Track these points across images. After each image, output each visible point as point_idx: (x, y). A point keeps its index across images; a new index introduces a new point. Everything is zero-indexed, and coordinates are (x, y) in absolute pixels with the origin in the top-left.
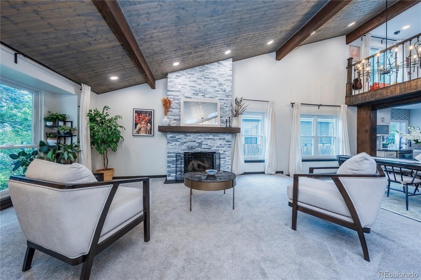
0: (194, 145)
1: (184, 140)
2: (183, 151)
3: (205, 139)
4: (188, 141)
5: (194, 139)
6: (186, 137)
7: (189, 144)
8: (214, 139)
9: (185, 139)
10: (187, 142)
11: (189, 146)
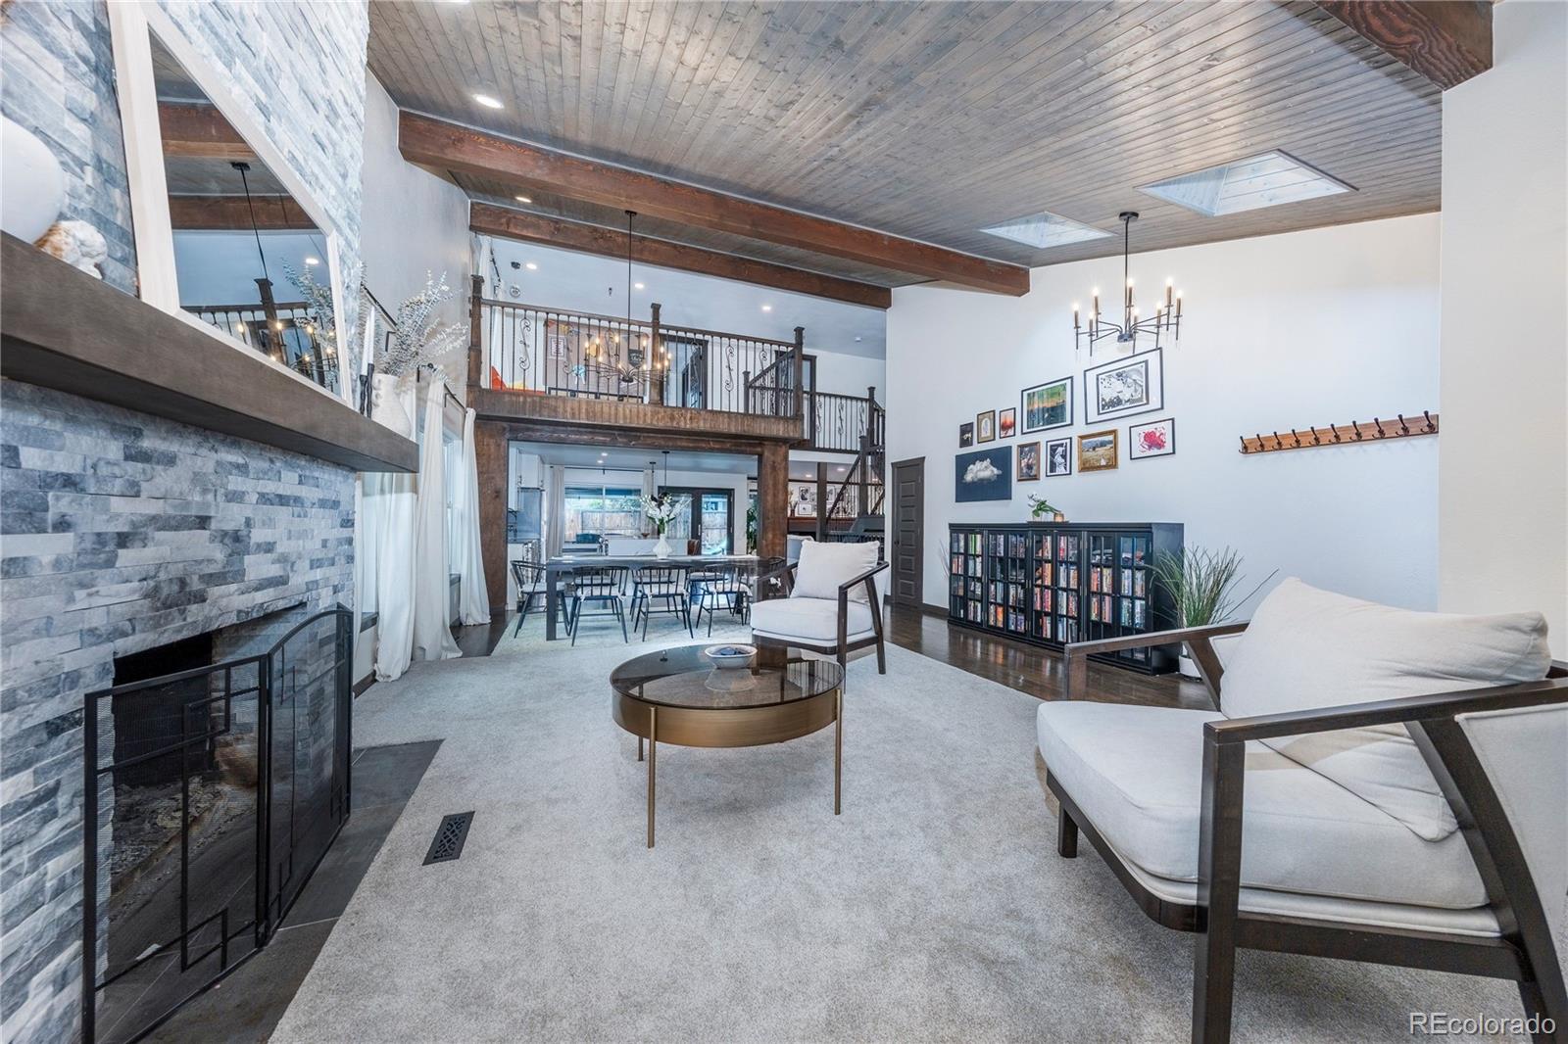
0: (201, 554)
1: (118, 505)
2: (105, 653)
3: (264, 499)
4: (154, 519)
5: (197, 498)
6: (134, 469)
7: (165, 551)
8: (298, 500)
9: (133, 491)
10: (150, 531)
11: (162, 576)
